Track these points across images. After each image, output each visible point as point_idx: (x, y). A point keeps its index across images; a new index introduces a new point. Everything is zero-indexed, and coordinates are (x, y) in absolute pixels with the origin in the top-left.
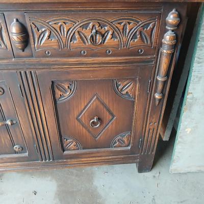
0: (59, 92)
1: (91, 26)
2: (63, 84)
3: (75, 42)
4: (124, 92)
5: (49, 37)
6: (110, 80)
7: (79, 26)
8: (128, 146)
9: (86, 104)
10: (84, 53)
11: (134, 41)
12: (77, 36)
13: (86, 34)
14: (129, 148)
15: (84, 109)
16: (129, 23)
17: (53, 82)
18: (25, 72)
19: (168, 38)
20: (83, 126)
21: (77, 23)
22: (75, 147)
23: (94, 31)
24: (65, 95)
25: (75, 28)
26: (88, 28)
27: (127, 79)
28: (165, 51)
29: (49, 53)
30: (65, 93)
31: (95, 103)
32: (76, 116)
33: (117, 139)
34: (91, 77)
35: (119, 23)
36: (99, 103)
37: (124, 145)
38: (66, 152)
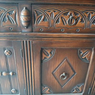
0: (44, 55)
1: (69, 14)
2: (47, 50)
3: (58, 23)
4: (83, 57)
5: (44, 20)
6: (76, 49)
7: (62, 14)
8: (81, 92)
9: (59, 64)
10: (63, 30)
11: (94, 24)
12: (60, 20)
13: (65, 19)
15: (58, 67)
16: (92, 13)
18: (26, 42)
20: (55, 78)
21: (61, 12)
22: (49, 92)
23: (71, 17)
24: (47, 57)
25: (60, 14)
26: (67, 15)
27: (86, 49)
29: (42, 30)
30: (47, 56)
31: (65, 63)
32: (52, 72)
33: (75, 88)
34: (65, 46)
35: (86, 13)
36: (67, 64)
37: (79, 92)
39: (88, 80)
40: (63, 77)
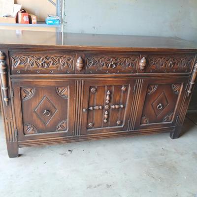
4: (175, 90)
6: (171, 84)
9: (158, 96)
12: (164, 64)
14: (171, 122)
16: (184, 59)
17: (149, 85)
22: (146, 122)
27: (178, 84)
28: (195, 71)
32: (151, 103)
36: (164, 96)
37: (169, 120)
38: (141, 125)
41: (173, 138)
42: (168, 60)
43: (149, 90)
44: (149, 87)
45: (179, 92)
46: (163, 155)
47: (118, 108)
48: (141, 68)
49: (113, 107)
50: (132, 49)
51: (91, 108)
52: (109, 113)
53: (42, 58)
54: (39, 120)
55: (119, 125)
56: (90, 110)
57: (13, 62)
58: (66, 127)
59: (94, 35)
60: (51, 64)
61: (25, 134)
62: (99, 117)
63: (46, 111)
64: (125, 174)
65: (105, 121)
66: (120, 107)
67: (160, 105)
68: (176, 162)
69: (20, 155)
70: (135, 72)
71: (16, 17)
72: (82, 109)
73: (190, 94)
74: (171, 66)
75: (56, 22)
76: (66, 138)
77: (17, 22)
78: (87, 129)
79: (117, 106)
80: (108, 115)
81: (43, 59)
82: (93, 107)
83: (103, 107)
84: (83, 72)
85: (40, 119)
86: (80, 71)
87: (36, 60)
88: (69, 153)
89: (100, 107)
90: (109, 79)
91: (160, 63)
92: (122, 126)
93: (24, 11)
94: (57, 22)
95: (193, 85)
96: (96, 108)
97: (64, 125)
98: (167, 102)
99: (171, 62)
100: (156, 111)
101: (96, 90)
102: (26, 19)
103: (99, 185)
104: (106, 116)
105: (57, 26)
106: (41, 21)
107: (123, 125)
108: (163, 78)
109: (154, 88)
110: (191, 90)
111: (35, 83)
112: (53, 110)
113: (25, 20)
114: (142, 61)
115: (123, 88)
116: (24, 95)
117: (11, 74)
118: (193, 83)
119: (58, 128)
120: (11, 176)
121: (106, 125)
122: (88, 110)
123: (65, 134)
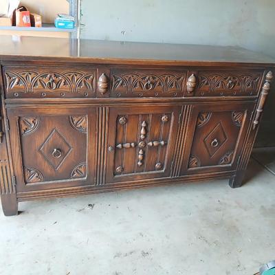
1: (228, 78)
2: (204, 115)
4: (236, 120)
5: (206, 84)
6: (230, 111)
7: (223, 79)
8: (230, 163)
9: (212, 129)
10: (222, 94)
12: (220, 84)
14: (230, 165)
15: (210, 133)
17: (200, 113)
18: (187, 107)
19: (266, 86)
20: (206, 146)
22: (196, 165)
27: (240, 111)
28: (263, 93)
30: (202, 121)
31: (218, 128)
32: (203, 139)
35: (243, 77)
37: (227, 163)
38: (189, 169)
39: (238, 148)
40: (215, 143)
41: (234, 187)
42: (225, 79)
43: (200, 121)
44: (199, 116)
45: (241, 122)
46: (220, 210)
47: (158, 146)
48: (189, 89)
49: (151, 144)
50: (176, 62)
51: (120, 146)
52: (144, 152)
53: (48, 76)
54: (46, 163)
55: (159, 169)
56: (118, 148)
57: (8, 80)
58: (85, 173)
59: (122, 43)
60: (62, 83)
61: (26, 183)
62: (130, 159)
63: (55, 150)
64: (167, 237)
65: (139, 163)
66: (160, 144)
67: (216, 140)
68: (237, 220)
69: (19, 213)
70: (180, 94)
71: (12, 17)
72: (108, 148)
73: (257, 125)
74: (229, 87)
75: (69, 25)
76: (85, 188)
77: (14, 24)
78: (114, 175)
79: (155, 143)
80: (143, 155)
81: (51, 76)
82: (122, 144)
83: (136, 145)
84: (107, 95)
85: (48, 161)
86: (104, 93)
87: (41, 78)
88: (88, 208)
89: (133, 144)
90: (145, 105)
91: (215, 82)
92: (163, 171)
93: (23, 8)
94: (71, 25)
95: (261, 113)
96: (127, 145)
97: (82, 170)
98: (225, 137)
99: (230, 81)
100: (209, 149)
101: (127, 121)
102: (26, 19)
103: (131, 253)
104: (140, 157)
105: (71, 31)
106: (48, 23)
107: (164, 169)
108: (219, 103)
109: (206, 117)
110: (258, 120)
111: (40, 111)
112: (66, 149)
113: (25, 22)
114: (190, 80)
115: (164, 118)
116: (24, 127)
117: (5, 98)
118: (261, 111)
119: (74, 173)
120: (9, 241)
121: (140, 169)
122: (116, 149)
123: (83, 183)
